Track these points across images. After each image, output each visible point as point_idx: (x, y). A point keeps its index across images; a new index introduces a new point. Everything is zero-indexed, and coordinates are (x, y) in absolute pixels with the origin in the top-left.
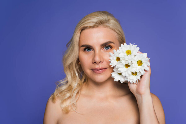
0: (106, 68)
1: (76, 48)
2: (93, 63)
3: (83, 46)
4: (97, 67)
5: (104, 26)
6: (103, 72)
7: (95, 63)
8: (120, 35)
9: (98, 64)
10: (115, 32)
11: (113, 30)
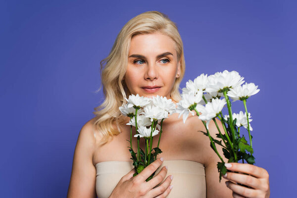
0: (160, 87)
1: (125, 58)
2: (145, 79)
3: (133, 56)
4: (150, 84)
5: (161, 32)
6: (156, 91)
7: (148, 78)
8: (179, 45)
9: (152, 81)
10: (173, 41)
11: (172, 38)
